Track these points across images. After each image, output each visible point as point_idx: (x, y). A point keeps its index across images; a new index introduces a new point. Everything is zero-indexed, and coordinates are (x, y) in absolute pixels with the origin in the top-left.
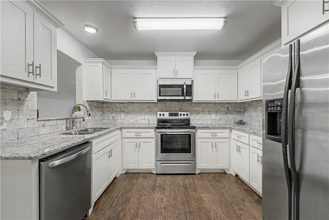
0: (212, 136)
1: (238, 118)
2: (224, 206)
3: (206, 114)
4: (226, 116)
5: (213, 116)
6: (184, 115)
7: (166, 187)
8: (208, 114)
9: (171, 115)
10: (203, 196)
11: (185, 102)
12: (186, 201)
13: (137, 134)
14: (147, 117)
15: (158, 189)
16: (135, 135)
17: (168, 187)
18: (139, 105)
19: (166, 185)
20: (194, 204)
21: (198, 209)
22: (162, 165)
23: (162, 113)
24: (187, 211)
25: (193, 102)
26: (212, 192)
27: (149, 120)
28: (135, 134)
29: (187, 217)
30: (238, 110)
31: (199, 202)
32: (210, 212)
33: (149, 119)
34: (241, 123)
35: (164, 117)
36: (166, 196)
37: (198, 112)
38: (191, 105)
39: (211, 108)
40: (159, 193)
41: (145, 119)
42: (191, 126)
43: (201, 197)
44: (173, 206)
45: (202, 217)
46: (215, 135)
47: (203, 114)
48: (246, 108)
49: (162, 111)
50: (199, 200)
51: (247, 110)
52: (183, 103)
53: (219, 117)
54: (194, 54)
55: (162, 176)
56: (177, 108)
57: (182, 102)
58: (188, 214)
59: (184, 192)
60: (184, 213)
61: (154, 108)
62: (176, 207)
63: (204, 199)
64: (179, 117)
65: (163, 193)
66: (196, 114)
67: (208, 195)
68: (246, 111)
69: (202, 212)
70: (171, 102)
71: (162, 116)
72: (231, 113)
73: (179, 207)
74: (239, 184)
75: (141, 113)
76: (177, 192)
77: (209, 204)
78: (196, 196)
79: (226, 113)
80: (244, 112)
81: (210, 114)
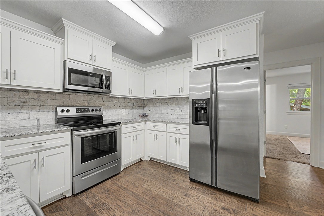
0: (134, 129)
1: (141, 112)
2: (165, 185)
3: (116, 108)
4: (132, 110)
5: (123, 111)
6: (96, 110)
7: (104, 201)
8: (118, 109)
9: (79, 111)
10: (145, 187)
11: (95, 95)
12: (139, 200)
13: (35, 146)
14: (34, 115)
15: (97, 210)
16: (31, 148)
17: (106, 200)
18: (15, 95)
19: (102, 200)
20: (147, 198)
21: (154, 199)
22: (82, 179)
23: (66, 109)
24: (149, 207)
25: (110, 96)
26: (148, 180)
27: (38, 120)
28: (32, 146)
29: (153, 212)
30: (140, 105)
31: (148, 194)
32: (162, 195)
33: (39, 118)
34: (145, 116)
35: (69, 114)
36: (115, 210)
37: (109, 107)
38: (102, 99)
39: (121, 103)
40: (105, 212)
41: (29, 119)
42: (104, 123)
43: (146, 189)
44: (133, 213)
45: (162, 202)
46: (135, 128)
47: (115, 109)
48: (145, 104)
49: (63, 106)
50: (147, 192)
51: (147, 105)
52: (94, 96)
53: (127, 111)
54: (114, 43)
55: (85, 193)
56: (86, 102)
57: (92, 95)
58: (152, 209)
59: (128, 193)
60: (148, 210)
61: (49, 100)
62: (137, 212)
63: (149, 188)
64: (91, 113)
65: (109, 209)
66: (107, 109)
67: (149, 184)
68: (145, 107)
69: (158, 199)
70: (77, 94)
71: (65, 113)
72: (135, 108)
73: (139, 209)
74: (157, 165)
75: (20, 109)
76: (122, 198)
77: (156, 190)
78: (142, 191)
79: (133, 108)
80: (144, 107)
81: (120, 109)
